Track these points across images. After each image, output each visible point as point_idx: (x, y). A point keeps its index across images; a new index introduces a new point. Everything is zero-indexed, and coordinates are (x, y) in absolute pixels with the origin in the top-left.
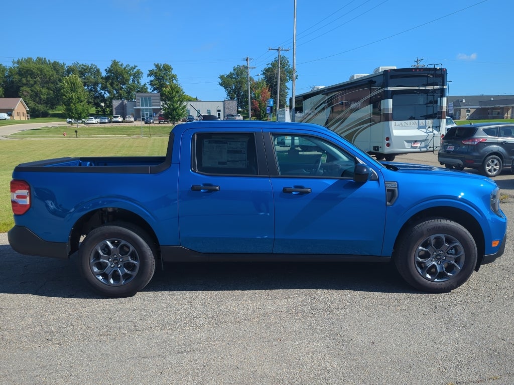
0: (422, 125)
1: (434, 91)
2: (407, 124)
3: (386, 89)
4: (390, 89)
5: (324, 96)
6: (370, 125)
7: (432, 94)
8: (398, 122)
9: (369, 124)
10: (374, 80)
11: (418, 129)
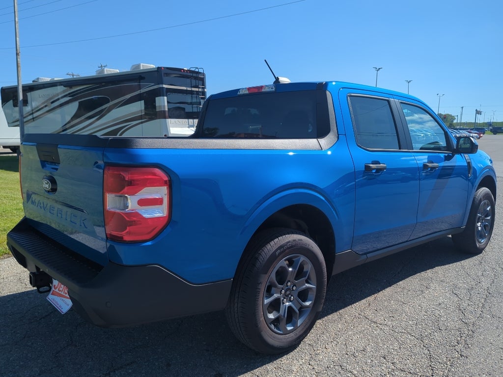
0: (191, 124)
1: (198, 92)
2: (180, 123)
3: (161, 86)
4: (165, 86)
5: (65, 88)
6: (142, 123)
7: (196, 95)
8: (173, 120)
9: (141, 121)
10: (143, 76)
11: (189, 127)
